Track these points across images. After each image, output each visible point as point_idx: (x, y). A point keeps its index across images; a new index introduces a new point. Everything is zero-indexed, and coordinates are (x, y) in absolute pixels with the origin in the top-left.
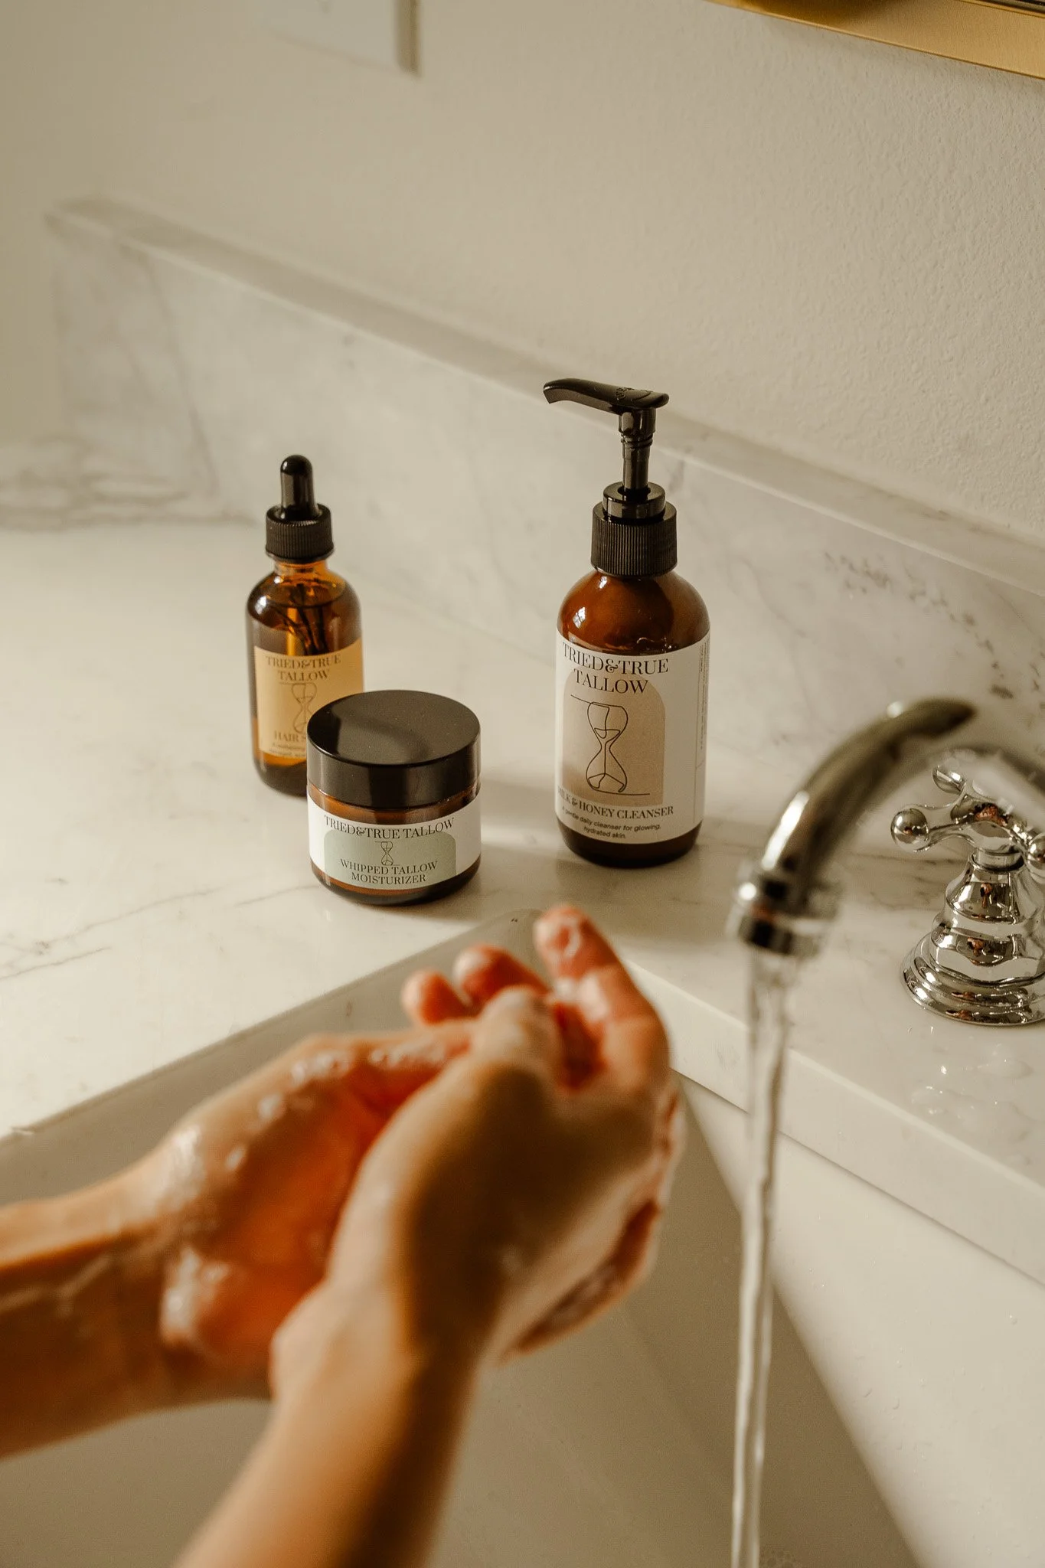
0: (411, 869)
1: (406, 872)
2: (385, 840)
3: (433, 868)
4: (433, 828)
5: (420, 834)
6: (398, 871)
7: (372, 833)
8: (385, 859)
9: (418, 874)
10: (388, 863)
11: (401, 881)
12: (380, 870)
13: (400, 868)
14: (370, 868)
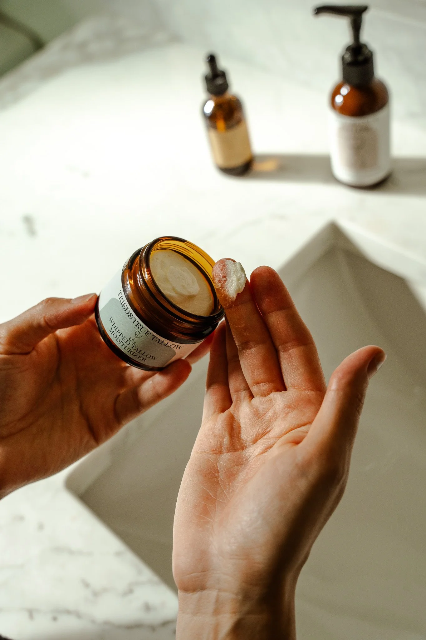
0: (142, 352)
1: (138, 352)
2: (140, 331)
3: (153, 359)
4: (169, 345)
5: (160, 343)
6: (134, 348)
7: (136, 323)
8: (133, 338)
9: (143, 357)
10: (132, 341)
11: (132, 353)
12: (126, 341)
13: (136, 348)
14: (122, 335)
